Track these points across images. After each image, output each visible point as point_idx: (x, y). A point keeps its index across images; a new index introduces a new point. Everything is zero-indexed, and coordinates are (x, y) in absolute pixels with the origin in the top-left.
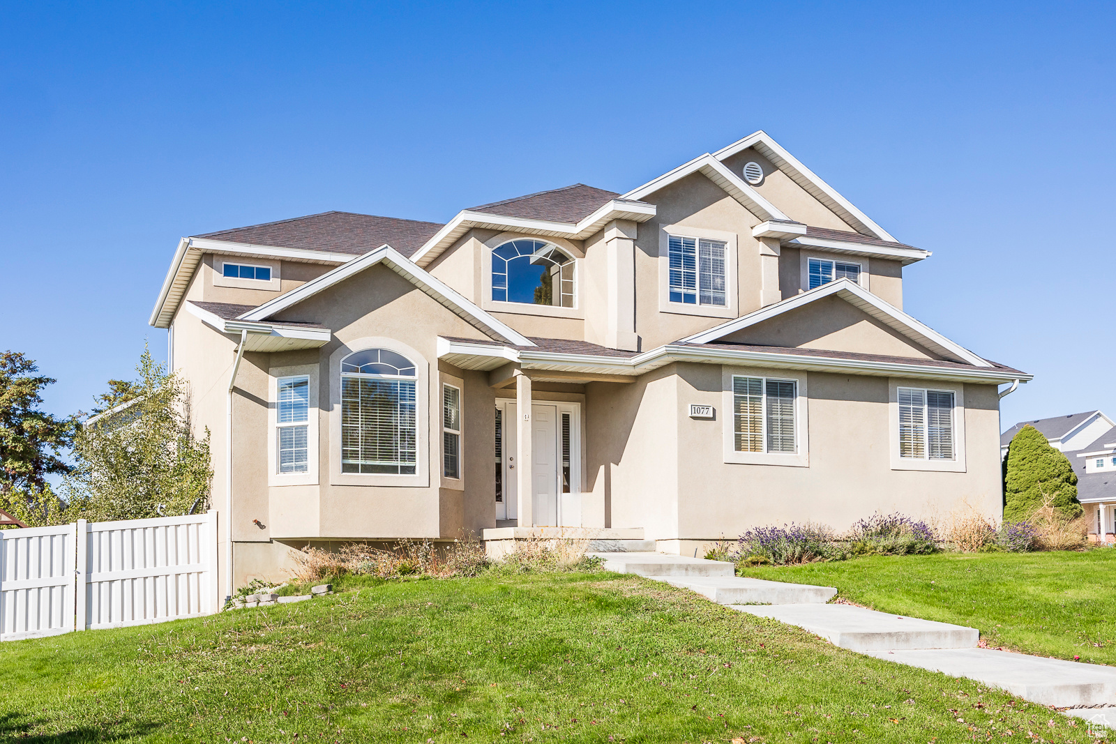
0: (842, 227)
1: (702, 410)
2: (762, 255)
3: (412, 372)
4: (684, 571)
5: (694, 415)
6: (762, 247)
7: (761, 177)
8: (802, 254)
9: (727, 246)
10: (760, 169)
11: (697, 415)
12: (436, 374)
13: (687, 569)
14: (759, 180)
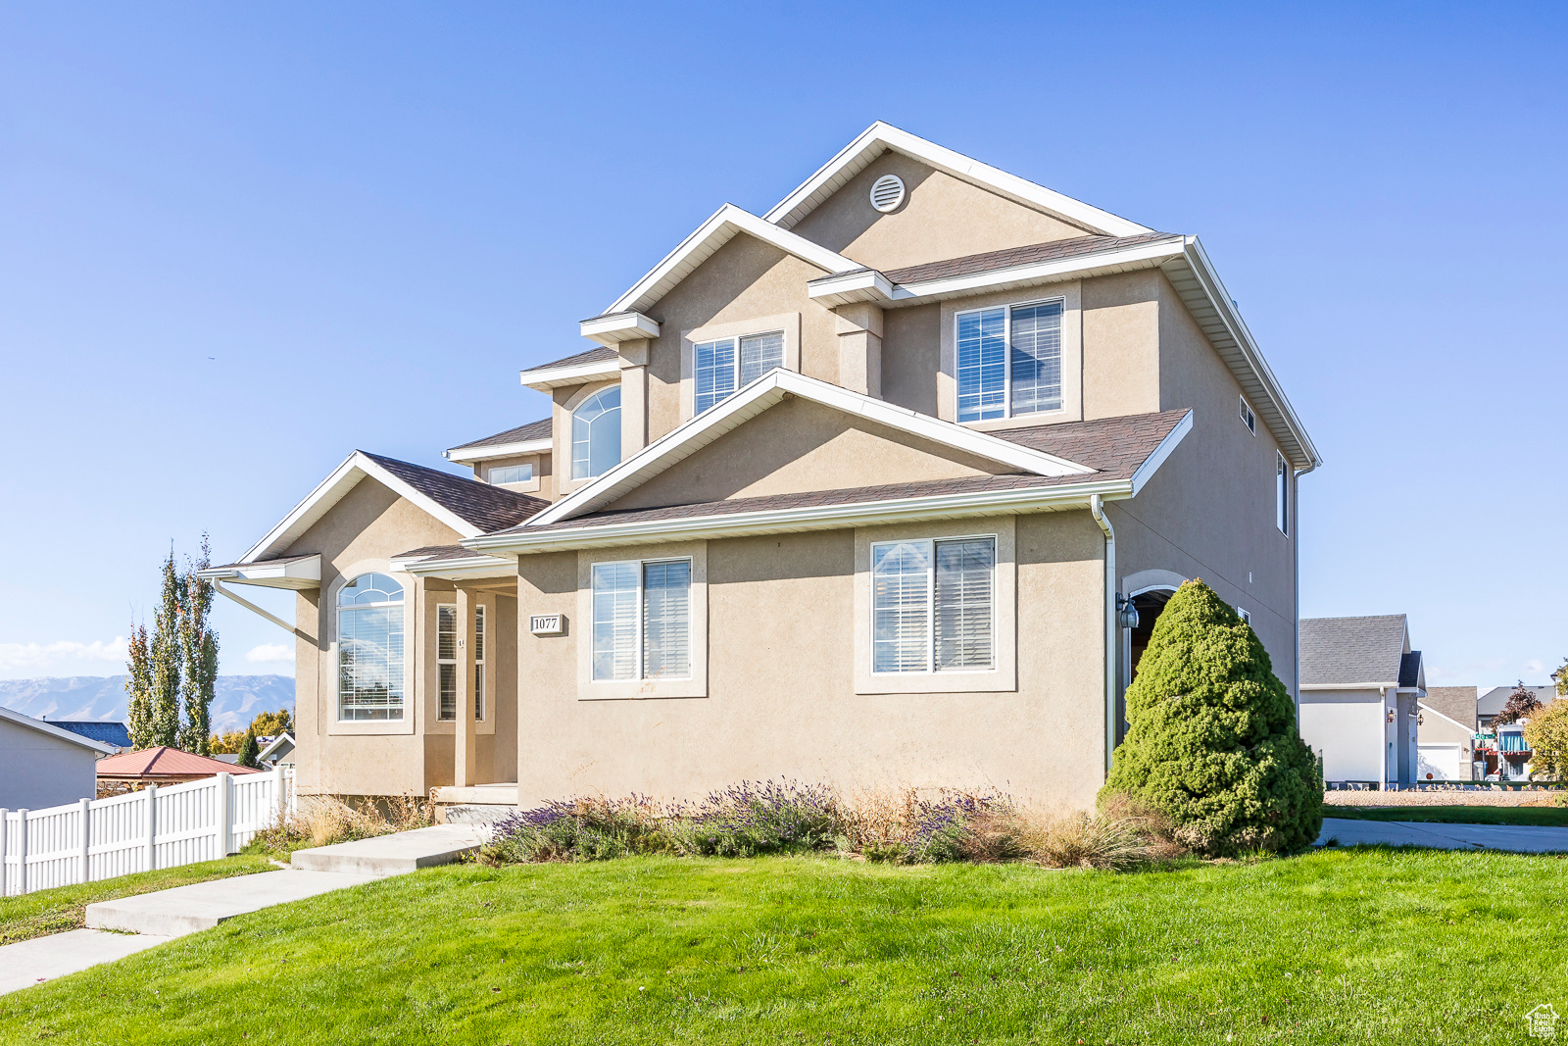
0: (1060, 233)
1: (546, 623)
2: (840, 335)
3: (400, 596)
4: (355, 867)
5: (536, 631)
6: (841, 324)
7: (901, 195)
8: (943, 310)
9: (785, 337)
10: (900, 184)
11: (540, 631)
12: (422, 592)
13: (358, 864)
14: (898, 202)
